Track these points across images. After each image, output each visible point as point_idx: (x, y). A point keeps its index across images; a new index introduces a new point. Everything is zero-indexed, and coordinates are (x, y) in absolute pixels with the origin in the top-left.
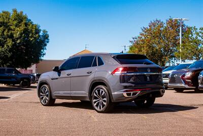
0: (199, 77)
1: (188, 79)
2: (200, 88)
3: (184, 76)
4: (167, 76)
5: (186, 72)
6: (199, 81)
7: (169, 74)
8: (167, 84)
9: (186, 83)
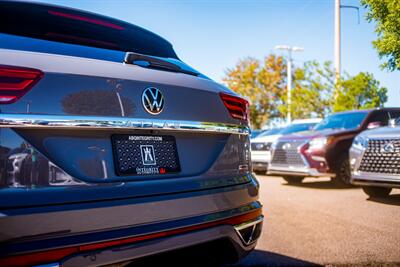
0: (352, 150)
1: (317, 154)
2: (356, 180)
3: (307, 147)
4: (266, 147)
5: (313, 138)
6: (353, 162)
7: (269, 145)
8: (266, 163)
9: (313, 164)
